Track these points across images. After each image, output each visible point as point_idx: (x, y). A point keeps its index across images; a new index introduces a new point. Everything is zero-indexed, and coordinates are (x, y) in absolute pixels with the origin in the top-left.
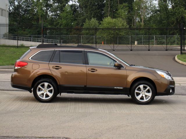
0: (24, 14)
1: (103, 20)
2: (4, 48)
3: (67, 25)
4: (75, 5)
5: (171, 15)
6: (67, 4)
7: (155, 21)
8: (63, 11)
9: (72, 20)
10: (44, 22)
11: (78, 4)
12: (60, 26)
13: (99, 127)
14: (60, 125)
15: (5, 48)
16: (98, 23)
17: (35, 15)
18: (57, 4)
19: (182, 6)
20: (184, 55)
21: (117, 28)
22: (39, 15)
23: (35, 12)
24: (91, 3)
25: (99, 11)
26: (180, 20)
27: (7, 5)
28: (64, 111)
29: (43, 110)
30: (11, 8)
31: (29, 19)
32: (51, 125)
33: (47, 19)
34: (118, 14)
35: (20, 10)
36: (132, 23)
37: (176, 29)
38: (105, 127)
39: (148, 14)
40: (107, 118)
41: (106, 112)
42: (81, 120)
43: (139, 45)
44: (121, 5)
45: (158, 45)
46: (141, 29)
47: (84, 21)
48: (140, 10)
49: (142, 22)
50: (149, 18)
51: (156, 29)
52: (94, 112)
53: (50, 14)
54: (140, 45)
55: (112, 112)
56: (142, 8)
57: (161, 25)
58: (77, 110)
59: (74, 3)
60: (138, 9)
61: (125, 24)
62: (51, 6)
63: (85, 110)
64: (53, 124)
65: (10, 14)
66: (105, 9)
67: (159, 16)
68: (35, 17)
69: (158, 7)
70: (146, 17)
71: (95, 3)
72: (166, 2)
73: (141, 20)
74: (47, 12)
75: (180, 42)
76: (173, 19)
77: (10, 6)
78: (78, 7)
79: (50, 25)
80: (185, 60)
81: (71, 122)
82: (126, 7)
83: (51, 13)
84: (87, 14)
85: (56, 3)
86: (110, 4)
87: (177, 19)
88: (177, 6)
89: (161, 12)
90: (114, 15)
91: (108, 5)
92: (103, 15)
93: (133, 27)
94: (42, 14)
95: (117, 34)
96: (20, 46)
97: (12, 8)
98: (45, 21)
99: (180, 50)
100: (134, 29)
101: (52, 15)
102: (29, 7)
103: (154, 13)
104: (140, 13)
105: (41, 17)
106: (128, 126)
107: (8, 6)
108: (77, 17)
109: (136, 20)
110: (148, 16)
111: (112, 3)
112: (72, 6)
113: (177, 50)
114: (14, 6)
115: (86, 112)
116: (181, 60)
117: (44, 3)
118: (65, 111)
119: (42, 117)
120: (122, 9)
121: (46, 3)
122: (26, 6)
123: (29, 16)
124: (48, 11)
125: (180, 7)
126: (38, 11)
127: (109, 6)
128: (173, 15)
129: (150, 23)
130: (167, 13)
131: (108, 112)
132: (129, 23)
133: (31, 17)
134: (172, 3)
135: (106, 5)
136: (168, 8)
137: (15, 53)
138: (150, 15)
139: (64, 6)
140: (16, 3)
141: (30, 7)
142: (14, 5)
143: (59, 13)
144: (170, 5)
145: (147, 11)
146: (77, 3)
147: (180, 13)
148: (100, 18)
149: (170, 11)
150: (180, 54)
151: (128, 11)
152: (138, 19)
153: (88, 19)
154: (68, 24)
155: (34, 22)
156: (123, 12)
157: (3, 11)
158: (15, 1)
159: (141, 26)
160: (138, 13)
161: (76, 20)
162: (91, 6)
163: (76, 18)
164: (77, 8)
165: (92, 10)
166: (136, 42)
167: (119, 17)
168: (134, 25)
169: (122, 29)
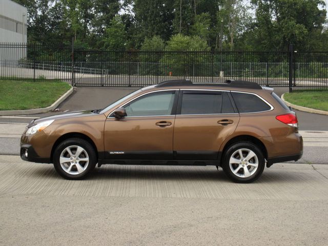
0: (51, 30)
1: (171, 39)
2: (13, 81)
3: (116, 46)
4: (129, 15)
5: (275, 31)
6: (117, 13)
7: (252, 40)
8: (111, 25)
9: (124, 38)
10: (82, 41)
11: (133, 14)
12: (106, 48)
13: (139, 227)
14: (69, 224)
15: (15, 82)
16: (164, 43)
17: (68, 30)
18: (102, 14)
19: (292, 18)
20: (295, 94)
21: (191, 50)
22: (74, 31)
23: (68, 26)
24: (153, 12)
25: (166, 25)
26: (289, 40)
27: (24, 16)
28: (84, 194)
29: (49, 191)
30: (31, 21)
31: (58, 37)
32: (54, 224)
33: (86, 37)
34: (194, 30)
35: (46, 23)
36: (215, 44)
37: (284, 53)
38: (150, 228)
39: (241, 30)
40: (157, 209)
41: (157, 196)
42: (110, 214)
43: (226, 77)
44: (198, 15)
45: (256, 77)
46: (230, 52)
47: (142, 40)
48: (227, 24)
49: (230, 42)
50: (241, 35)
51: (254, 52)
52: (137, 195)
53: (90, 29)
54: (228, 76)
55: (168, 196)
56: (231, 21)
57: (260, 47)
58: (108, 191)
59: (127, 13)
60: (226, 22)
61: (205, 44)
62: (92, 16)
63: (122, 191)
64: (57, 222)
65: (29, 29)
66: (174, 21)
67: (257, 34)
68: (68, 34)
69: (255, 19)
70: (237, 35)
71: (159, 13)
72: (268, 11)
73: (230, 38)
74: (85, 27)
75: (288, 73)
76: (278, 37)
77: (30, 17)
78: (133, 19)
79: (90, 47)
80: (296, 101)
81: (91, 218)
82: (206, 19)
83: (93, 28)
84: (147, 29)
85: (99, 12)
86: (182, 15)
87: (284, 38)
88: (284, 18)
89: (259, 26)
90: (188, 32)
91: (179, 15)
92: (172, 31)
93: (217, 50)
94: (79, 28)
95: (192, 60)
96: (38, 79)
97: (33, 20)
98: (84, 40)
99: (288, 85)
100: (219, 53)
101: (94, 31)
102: (58, 18)
103: (250, 29)
104: (228, 28)
105: (77, 33)
106: (192, 226)
107: (26, 17)
108: (132, 34)
109: (223, 39)
110: (240, 33)
111: (185, 12)
112: (124, 17)
113: (284, 85)
114: (35, 17)
115: (123, 196)
116: (289, 102)
117: (82, 13)
118: (87, 194)
119: (43, 206)
120: (200, 21)
121: (85, 13)
122: (55, 17)
123: (59, 33)
124: (88, 24)
125: (289, 18)
126: (73, 25)
127: (180, 18)
128: (278, 32)
129: (243, 43)
130: (268, 28)
131: (161, 196)
132: (210, 43)
133: (62, 34)
134: (277, 13)
135: (176, 17)
136: (270, 21)
137: (30, 90)
138: (243, 31)
139: (112, 17)
140: (39, 13)
141: (60, 19)
142: (36, 15)
143: (104, 28)
144: (273, 17)
145: (238, 25)
146: (131, 12)
147: (288, 29)
148: (167, 35)
149: (274, 26)
150: (288, 92)
151: (209, 25)
152: (224, 38)
153: (149, 38)
154: (119, 45)
155: (66, 42)
156: (203, 27)
157: (18, 24)
158: (38, 10)
159: (230, 48)
160: (225, 27)
161: (131, 38)
162: (153, 17)
163: (131, 36)
164: (132, 21)
165: (154, 23)
166: (221, 72)
167: (196, 34)
168: (218, 47)
169: (201, 52)
